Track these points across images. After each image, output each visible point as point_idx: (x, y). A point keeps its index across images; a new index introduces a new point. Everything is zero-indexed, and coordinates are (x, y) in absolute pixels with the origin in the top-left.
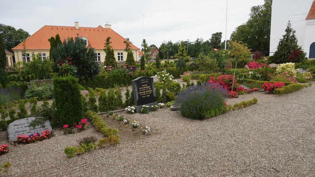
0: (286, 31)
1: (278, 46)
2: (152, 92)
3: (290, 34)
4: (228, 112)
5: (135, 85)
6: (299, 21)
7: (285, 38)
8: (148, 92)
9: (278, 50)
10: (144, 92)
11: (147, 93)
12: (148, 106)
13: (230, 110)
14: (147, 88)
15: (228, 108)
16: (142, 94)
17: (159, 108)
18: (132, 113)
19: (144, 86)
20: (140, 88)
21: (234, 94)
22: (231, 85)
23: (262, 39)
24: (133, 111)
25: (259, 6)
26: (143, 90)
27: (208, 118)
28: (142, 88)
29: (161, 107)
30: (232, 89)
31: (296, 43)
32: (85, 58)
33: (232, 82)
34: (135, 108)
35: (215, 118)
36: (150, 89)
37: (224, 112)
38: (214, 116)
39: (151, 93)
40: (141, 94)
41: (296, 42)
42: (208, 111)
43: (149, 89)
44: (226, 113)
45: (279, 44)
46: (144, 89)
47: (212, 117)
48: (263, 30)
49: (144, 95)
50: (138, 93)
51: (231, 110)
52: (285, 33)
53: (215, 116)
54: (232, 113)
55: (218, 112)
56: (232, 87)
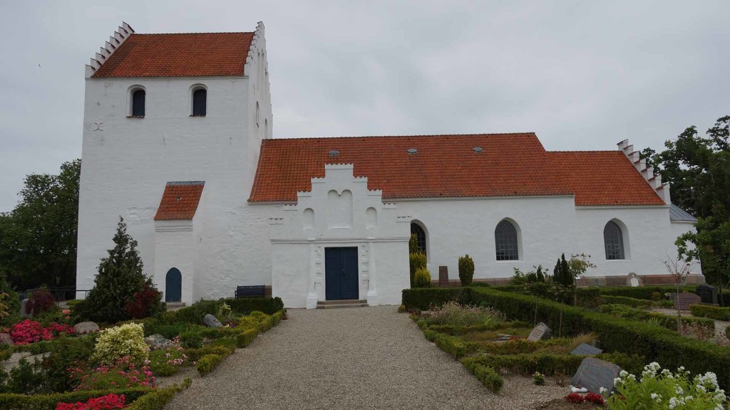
0: (115, 240)
1: (97, 276)
3: (124, 249)
6: (141, 221)
7: (114, 257)
9: (98, 287)
23: (56, 255)
25: (47, 176)
31: (141, 270)
41: (140, 266)
45: (100, 271)
48: (60, 234)
52: (113, 245)
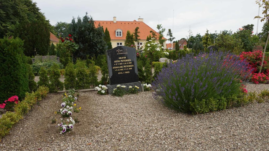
2: (133, 68)
4: (247, 104)
5: (108, 56)
8: (127, 68)
10: (122, 67)
11: (125, 68)
12: (125, 87)
13: (251, 100)
14: (126, 62)
15: (247, 97)
16: (118, 69)
17: (143, 90)
18: (102, 94)
19: (120, 58)
20: (115, 62)
21: (263, 78)
22: (259, 65)
24: (103, 92)
26: (120, 64)
27: (202, 113)
28: (119, 61)
29: (146, 90)
30: (260, 71)
32: (90, 36)
33: (261, 60)
34: (107, 88)
35: (217, 114)
36: (131, 63)
37: (238, 105)
38: (215, 109)
39: (131, 69)
40: (116, 69)
42: (204, 100)
43: (129, 63)
44: (243, 106)
46: (120, 62)
47: (211, 111)
49: (120, 71)
50: (112, 68)
51: (254, 101)
53: (219, 110)
54: (256, 107)
55: (225, 103)
56: (261, 68)
